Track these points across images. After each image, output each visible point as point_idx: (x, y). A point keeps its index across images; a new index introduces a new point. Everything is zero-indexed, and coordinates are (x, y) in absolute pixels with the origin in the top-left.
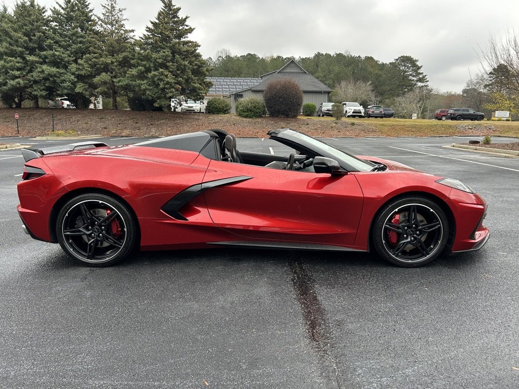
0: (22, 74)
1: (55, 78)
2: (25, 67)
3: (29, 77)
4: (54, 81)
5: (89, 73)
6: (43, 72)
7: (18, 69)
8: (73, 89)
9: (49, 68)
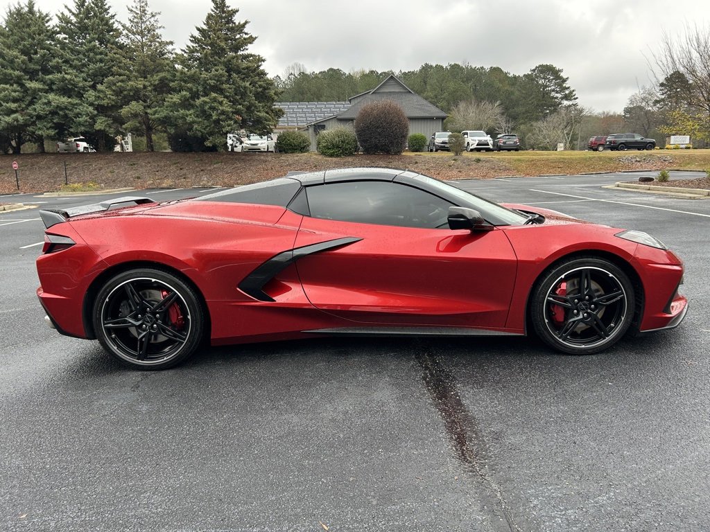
0: (19, 107)
1: (67, 112)
2: (23, 97)
3: (30, 110)
4: (66, 116)
5: (113, 103)
6: (49, 103)
7: (15, 100)
8: (92, 125)
9: (57, 97)
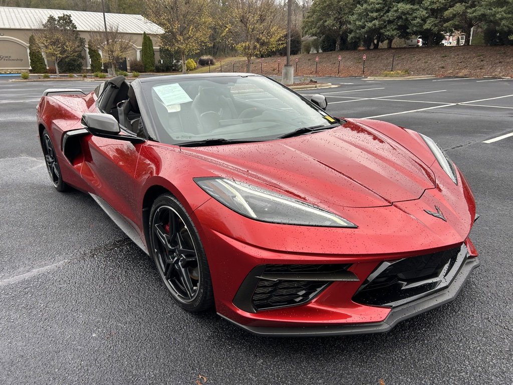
0: (379, 15)
1: (408, 16)
2: (383, 8)
3: (385, 18)
4: (407, 19)
5: (442, 6)
6: (396, 11)
7: (378, 11)
8: (421, 25)
9: (404, 5)
